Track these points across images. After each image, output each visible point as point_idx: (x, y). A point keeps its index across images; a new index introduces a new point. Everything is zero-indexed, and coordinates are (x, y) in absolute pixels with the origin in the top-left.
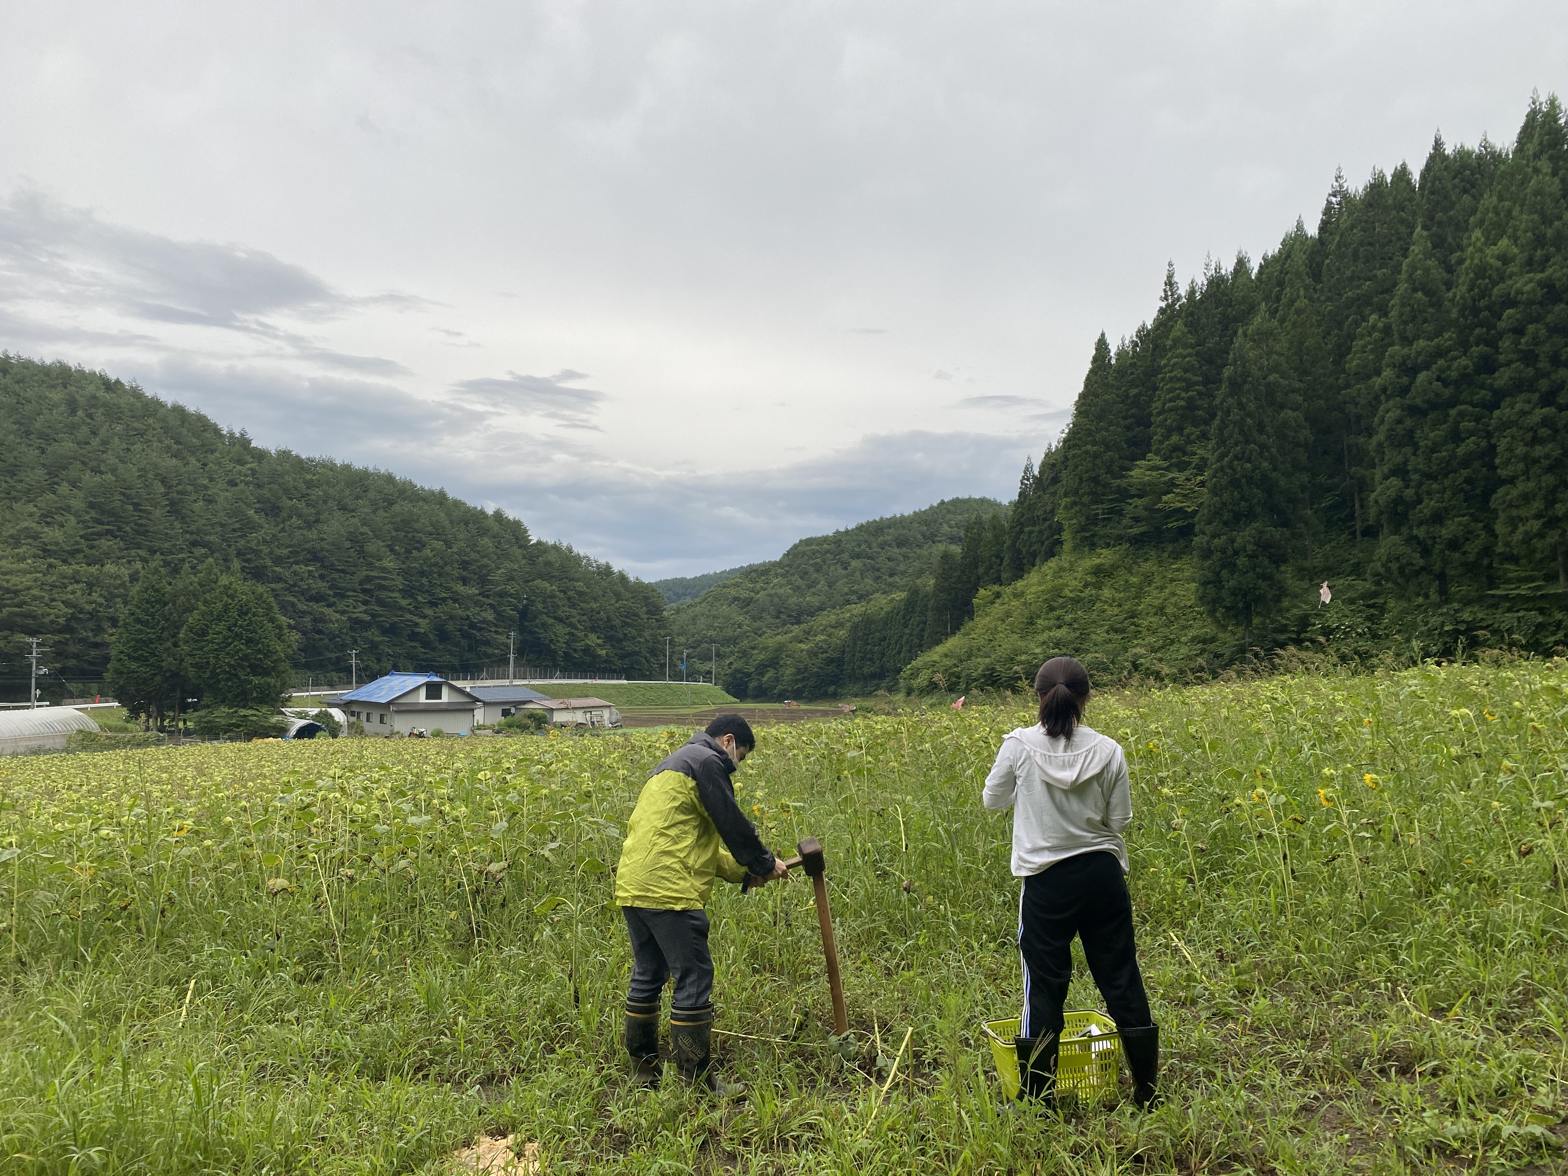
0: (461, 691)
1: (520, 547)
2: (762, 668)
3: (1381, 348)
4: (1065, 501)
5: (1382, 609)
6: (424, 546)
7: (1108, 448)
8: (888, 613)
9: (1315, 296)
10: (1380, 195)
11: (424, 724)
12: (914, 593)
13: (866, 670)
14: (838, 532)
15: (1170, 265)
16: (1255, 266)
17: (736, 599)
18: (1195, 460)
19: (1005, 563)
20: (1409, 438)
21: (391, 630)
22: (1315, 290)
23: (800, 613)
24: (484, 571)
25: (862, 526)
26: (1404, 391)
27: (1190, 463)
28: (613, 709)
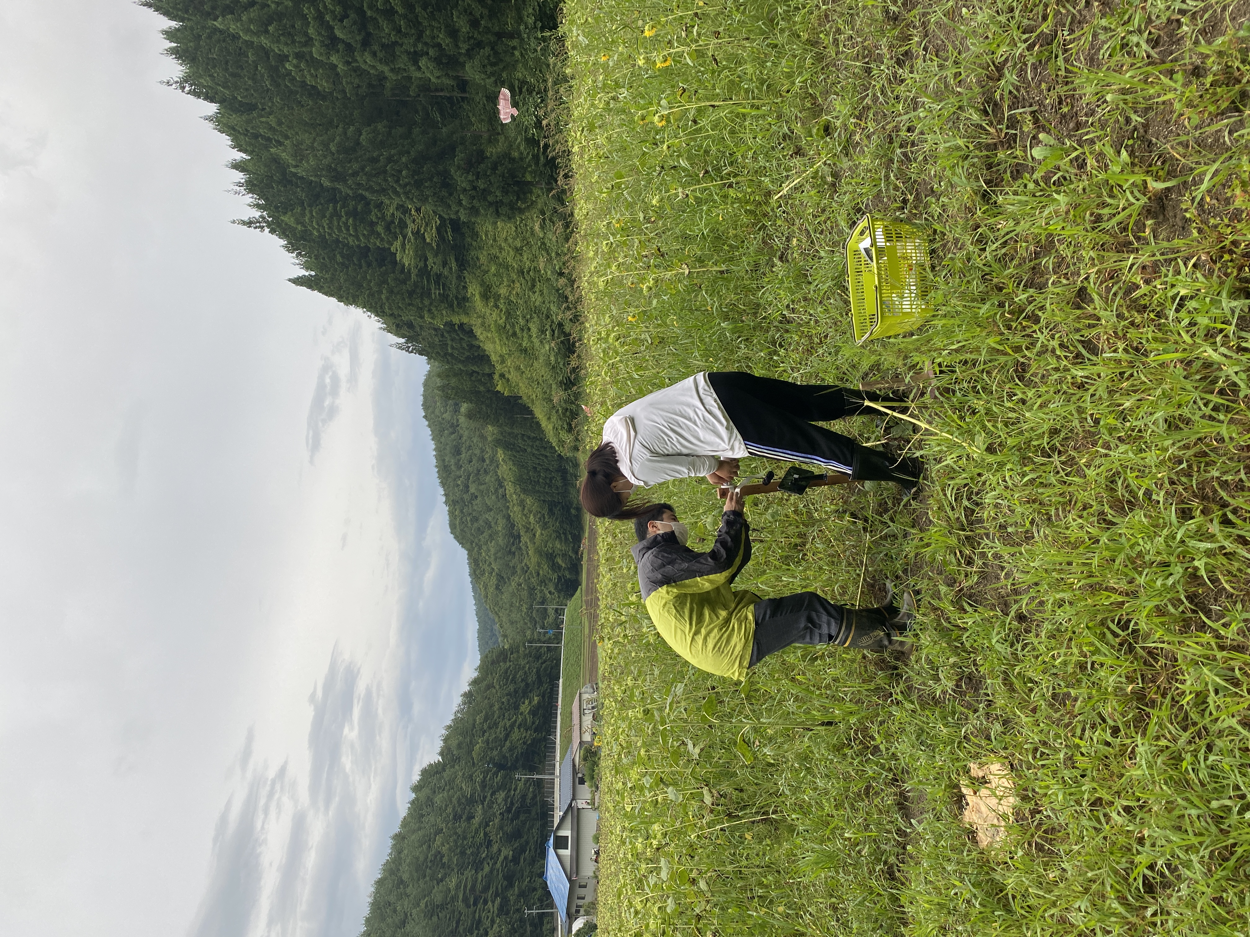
0: (563, 819)
1: (444, 770)
2: (555, 567)
3: (313, 62)
4: (428, 319)
5: (523, 82)
6: (439, 852)
7: (385, 282)
8: (514, 464)
9: (268, 109)
10: (186, 51)
11: (588, 850)
12: (498, 442)
13: (560, 484)
14: (446, 503)
15: (234, 222)
16: (239, 156)
17: (497, 588)
18: (398, 214)
19: (477, 369)
20: (389, 49)
21: (510, 879)
22: (264, 109)
23: (511, 535)
24: (463, 800)
25: (442, 482)
26: (349, 48)
27: (400, 219)
28: (583, 690)
